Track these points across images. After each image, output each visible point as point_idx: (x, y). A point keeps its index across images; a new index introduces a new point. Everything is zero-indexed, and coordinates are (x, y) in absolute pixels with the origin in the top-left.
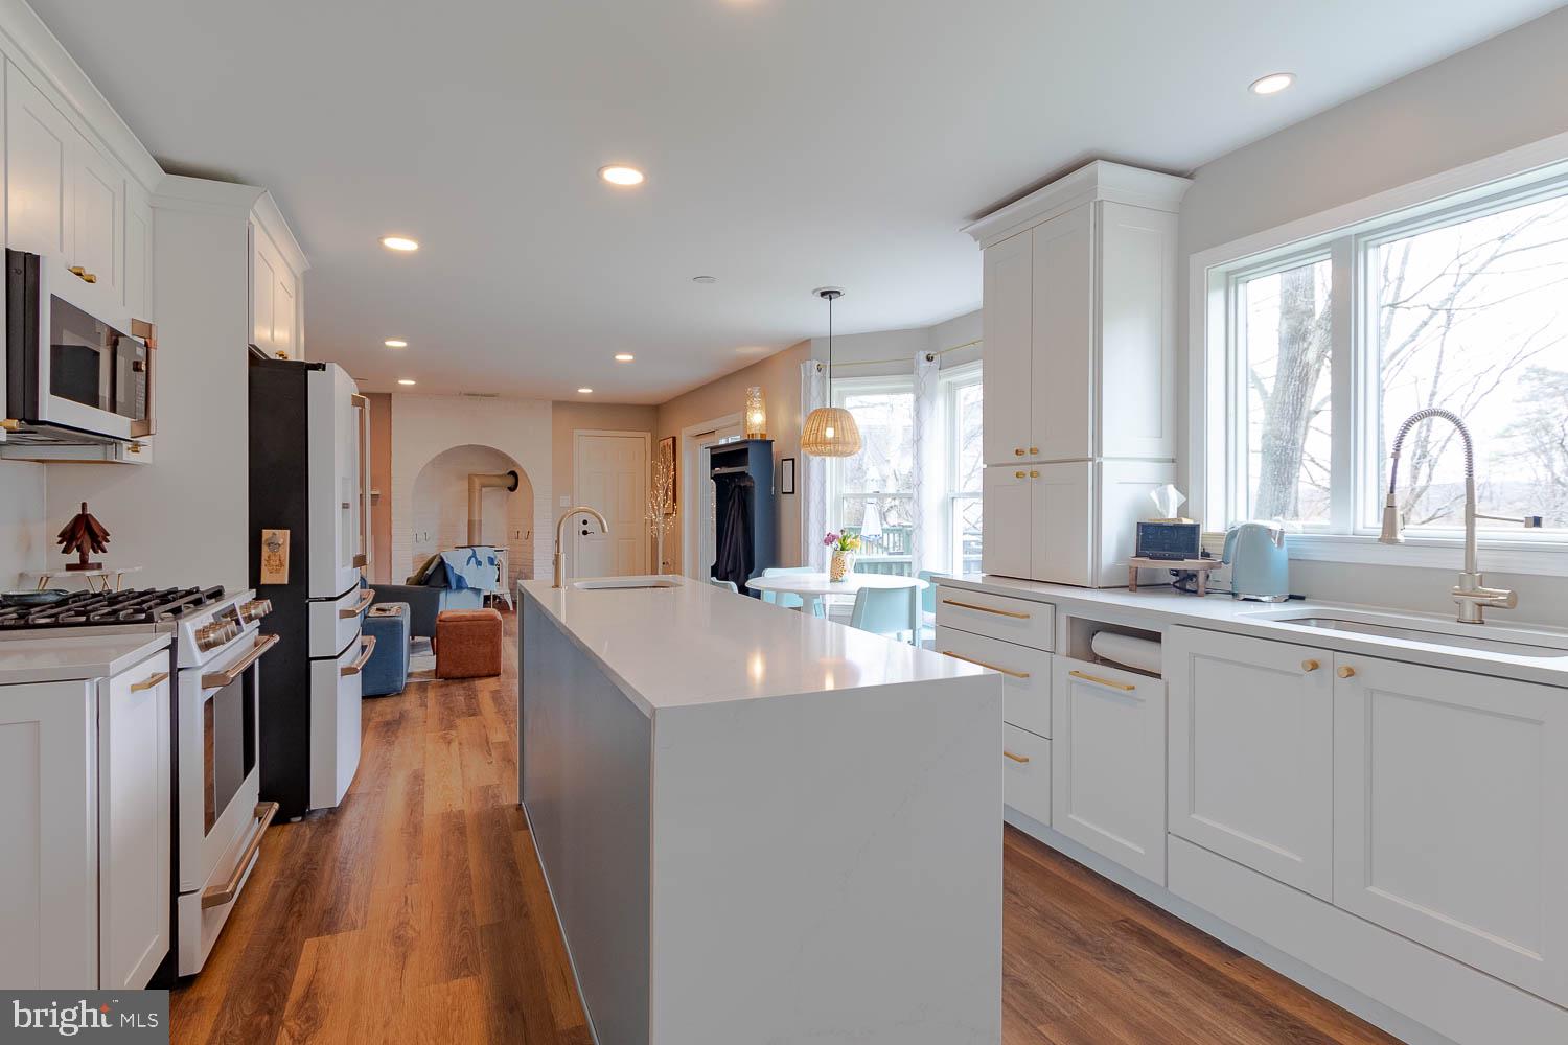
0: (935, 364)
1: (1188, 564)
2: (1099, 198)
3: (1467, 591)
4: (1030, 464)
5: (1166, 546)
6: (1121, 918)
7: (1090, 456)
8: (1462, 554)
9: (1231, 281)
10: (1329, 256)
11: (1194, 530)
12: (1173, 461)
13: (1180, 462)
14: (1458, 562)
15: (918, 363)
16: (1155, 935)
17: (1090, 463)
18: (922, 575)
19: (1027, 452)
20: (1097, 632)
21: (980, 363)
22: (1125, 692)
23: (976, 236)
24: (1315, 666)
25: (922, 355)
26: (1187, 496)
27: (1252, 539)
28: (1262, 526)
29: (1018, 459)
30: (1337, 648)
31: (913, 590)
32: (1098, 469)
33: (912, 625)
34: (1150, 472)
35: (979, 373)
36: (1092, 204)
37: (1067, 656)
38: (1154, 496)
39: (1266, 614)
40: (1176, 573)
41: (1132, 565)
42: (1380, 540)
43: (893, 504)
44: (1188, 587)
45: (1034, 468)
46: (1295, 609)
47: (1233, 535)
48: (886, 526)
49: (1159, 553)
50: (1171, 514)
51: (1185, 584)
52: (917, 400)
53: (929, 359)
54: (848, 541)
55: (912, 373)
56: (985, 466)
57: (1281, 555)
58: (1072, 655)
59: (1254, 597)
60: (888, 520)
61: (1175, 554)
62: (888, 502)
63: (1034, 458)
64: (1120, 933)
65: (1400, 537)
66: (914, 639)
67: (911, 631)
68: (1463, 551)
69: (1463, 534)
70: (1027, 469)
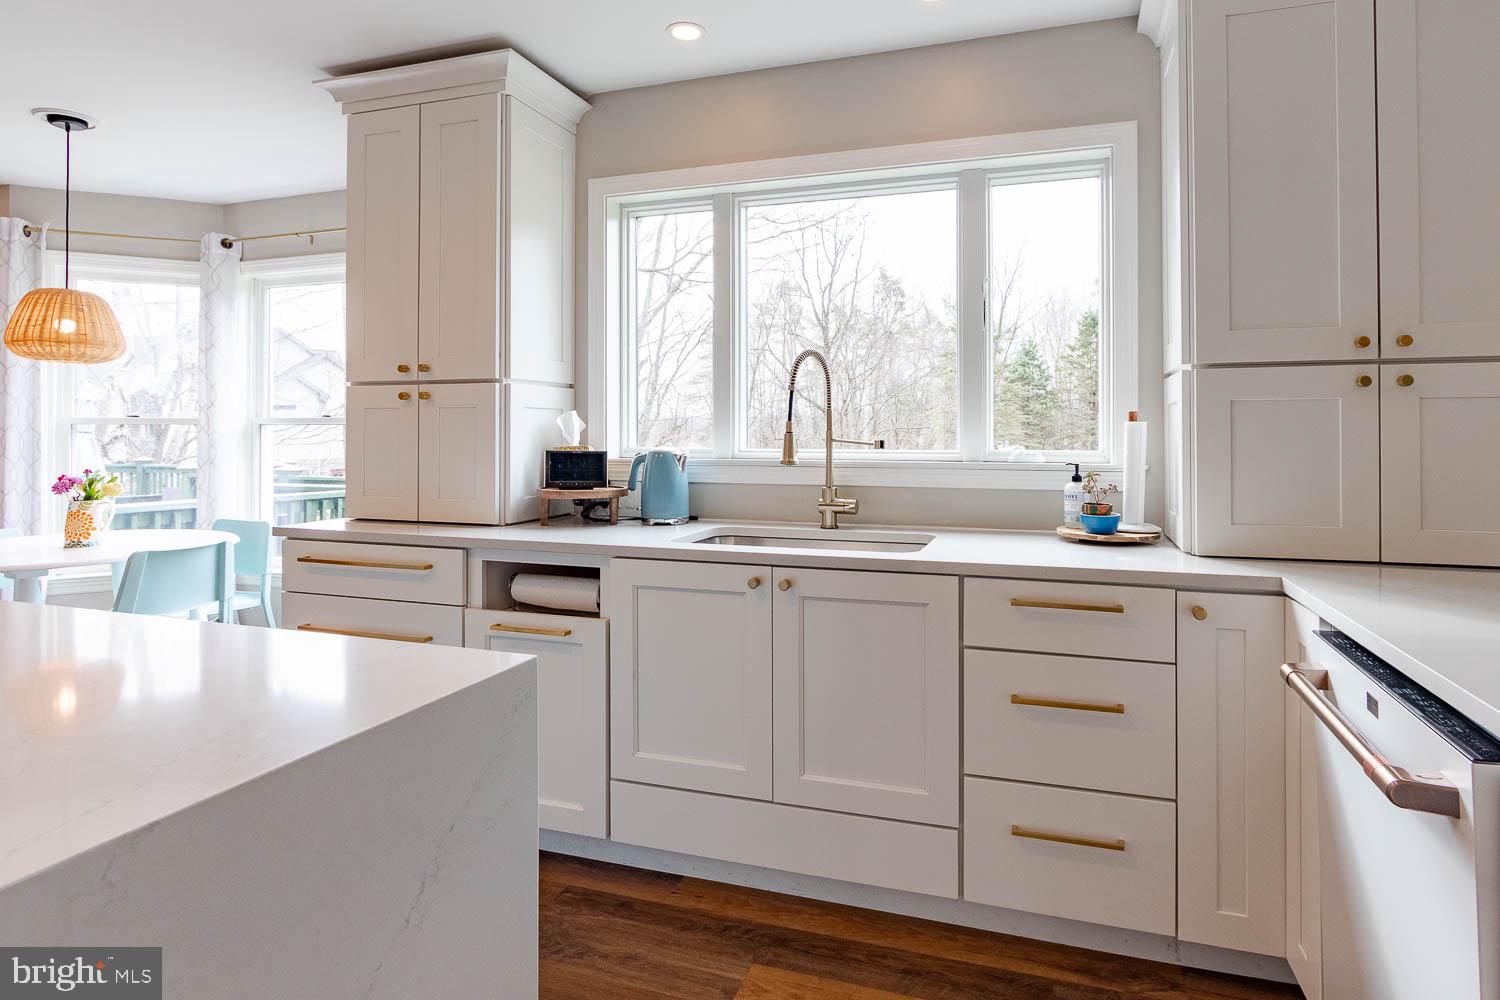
0: (235, 252)
1: (598, 493)
2: (507, 92)
3: (828, 502)
4: (418, 383)
5: (575, 475)
6: (560, 890)
7: (497, 377)
8: (823, 472)
9: (625, 213)
10: (711, 207)
11: (600, 457)
12: (571, 386)
13: (578, 390)
14: (820, 479)
15: (208, 248)
16: (599, 894)
17: (497, 385)
18: (221, 525)
19: (414, 368)
20: (515, 575)
21: (343, 256)
22: (561, 639)
23: (337, 95)
24: (757, 582)
25: (215, 239)
26: (586, 423)
27: (661, 465)
28: (668, 453)
29: (400, 376)
30: (774, 564)
31: (221, 549)
32: (506, 390)
33: (219, 595)
34: (555, 397)
35: (342, 269)
36: (499, 96)
37: (483, 608)
38: (559, 421)
39: (679, 537)
40: (580, 502)
41: (543, 496)
42: (782, 462)
43: (119, 433)
44: (592, 516)
45: (424, 388)
46: (702, 529)
47: (640, 460)
48: (109, 463)
49: (568, 482)
50: (574, 443)
51: (591, 514)
52: (206, 296)
53: (226, 244)
54: (98, 486)
55: (198, 260)
56: (349, 384)
57: (682, 478)
58: (489, 605)
59: (662, 521)
60: (110, 454)
61: (585, 482)
62: (112, 430)
63: (423, 376)
64: (566, 908)
65: (795, 459)
66: (221, 613)
67: (218, 602)
68: (825, 469)
69: (824, 455)
70: (413, 390)
